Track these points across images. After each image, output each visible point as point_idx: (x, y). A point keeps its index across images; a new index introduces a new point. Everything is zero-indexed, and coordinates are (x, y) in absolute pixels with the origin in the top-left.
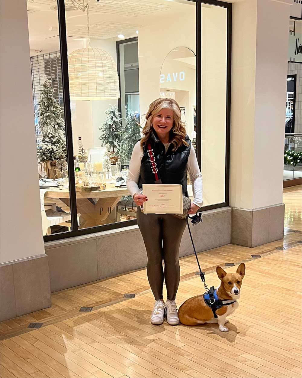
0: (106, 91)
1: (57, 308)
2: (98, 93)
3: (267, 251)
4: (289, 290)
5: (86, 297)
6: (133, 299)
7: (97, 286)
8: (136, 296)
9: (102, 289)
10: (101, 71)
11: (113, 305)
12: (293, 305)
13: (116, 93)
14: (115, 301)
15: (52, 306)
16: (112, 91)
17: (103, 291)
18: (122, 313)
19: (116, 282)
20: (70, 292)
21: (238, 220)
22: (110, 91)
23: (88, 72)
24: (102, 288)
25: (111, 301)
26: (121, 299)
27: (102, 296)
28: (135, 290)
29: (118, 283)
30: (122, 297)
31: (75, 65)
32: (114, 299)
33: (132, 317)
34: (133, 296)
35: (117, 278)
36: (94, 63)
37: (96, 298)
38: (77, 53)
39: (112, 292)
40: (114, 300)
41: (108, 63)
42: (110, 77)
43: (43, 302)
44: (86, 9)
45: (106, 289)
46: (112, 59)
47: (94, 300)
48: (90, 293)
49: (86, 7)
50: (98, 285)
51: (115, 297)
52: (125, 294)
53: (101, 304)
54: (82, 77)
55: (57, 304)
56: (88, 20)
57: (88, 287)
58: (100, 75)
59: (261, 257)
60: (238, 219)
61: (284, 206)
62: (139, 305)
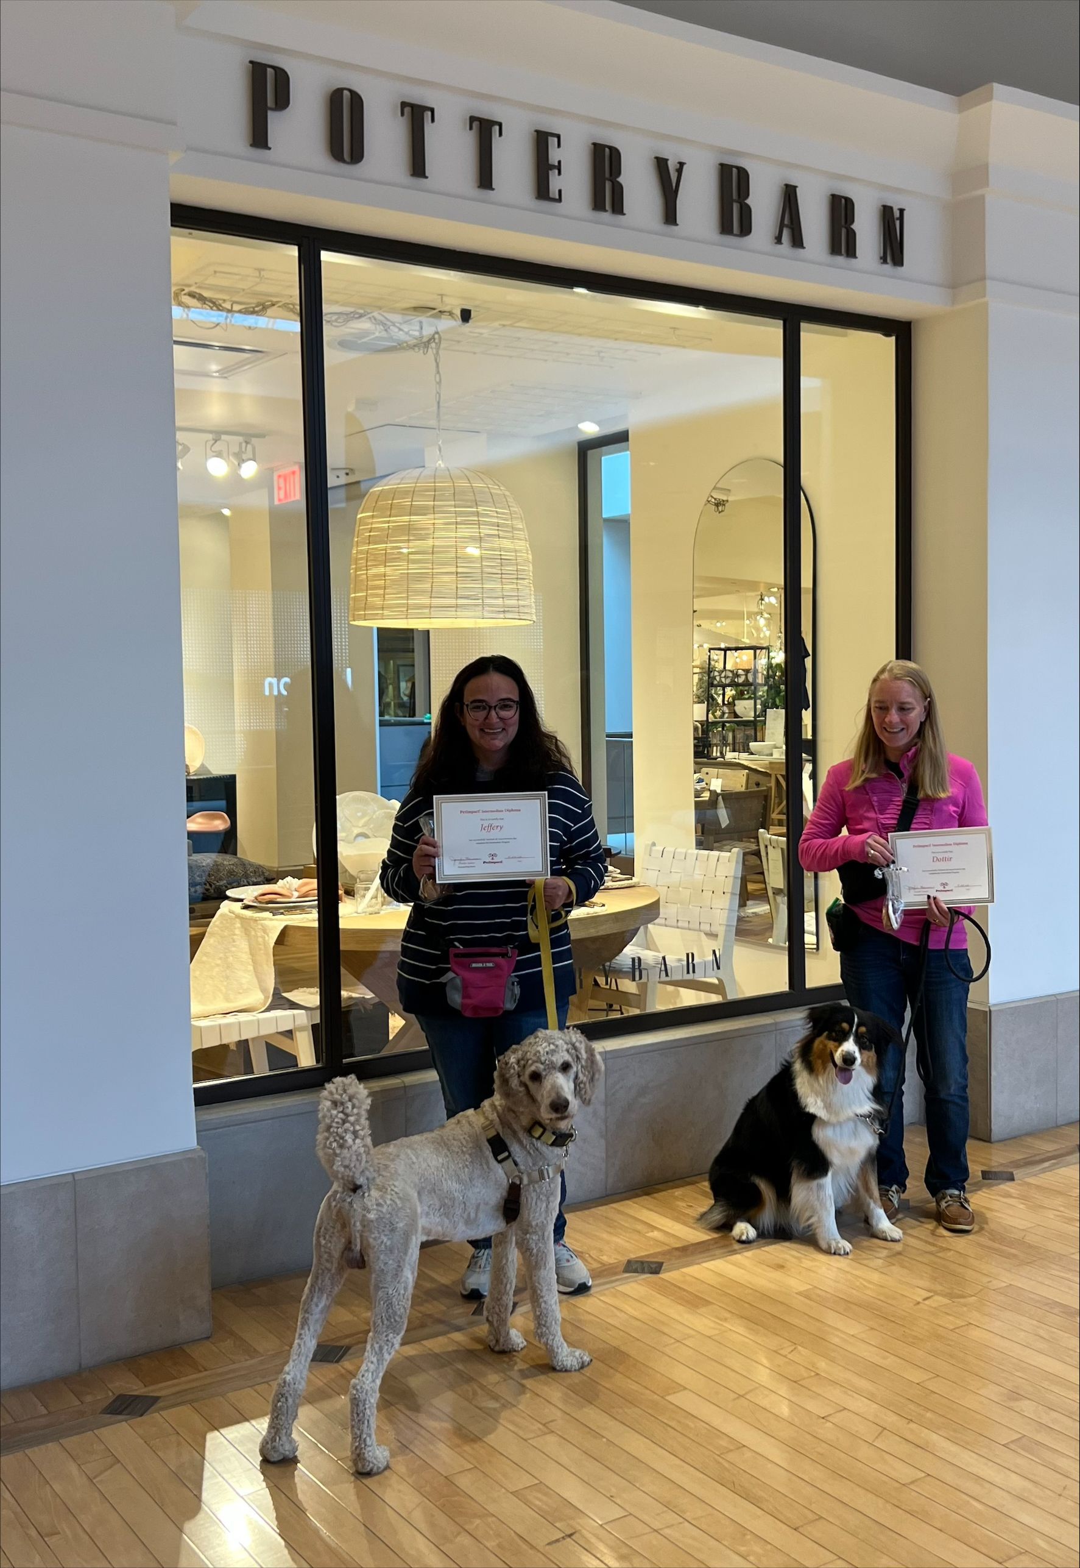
0: (487, 601)
2: (463, 606)
3: (1043, 1157)
10: (472, 539)
13: (523, 606)
16: (508, 602)
22: (500, 601)
23: (430, 542)
31: (391, 519)
36: (450, 512)
38: (399, 481)
41: (497, 512)
42: (503, 557)
44: (433, 345)
46: (512, 500)
49: (430, 340)
51: (443, 1312)
54: (412, 557)
56: (438, 380)
58: (473, 551)
59: (1011, 1178)
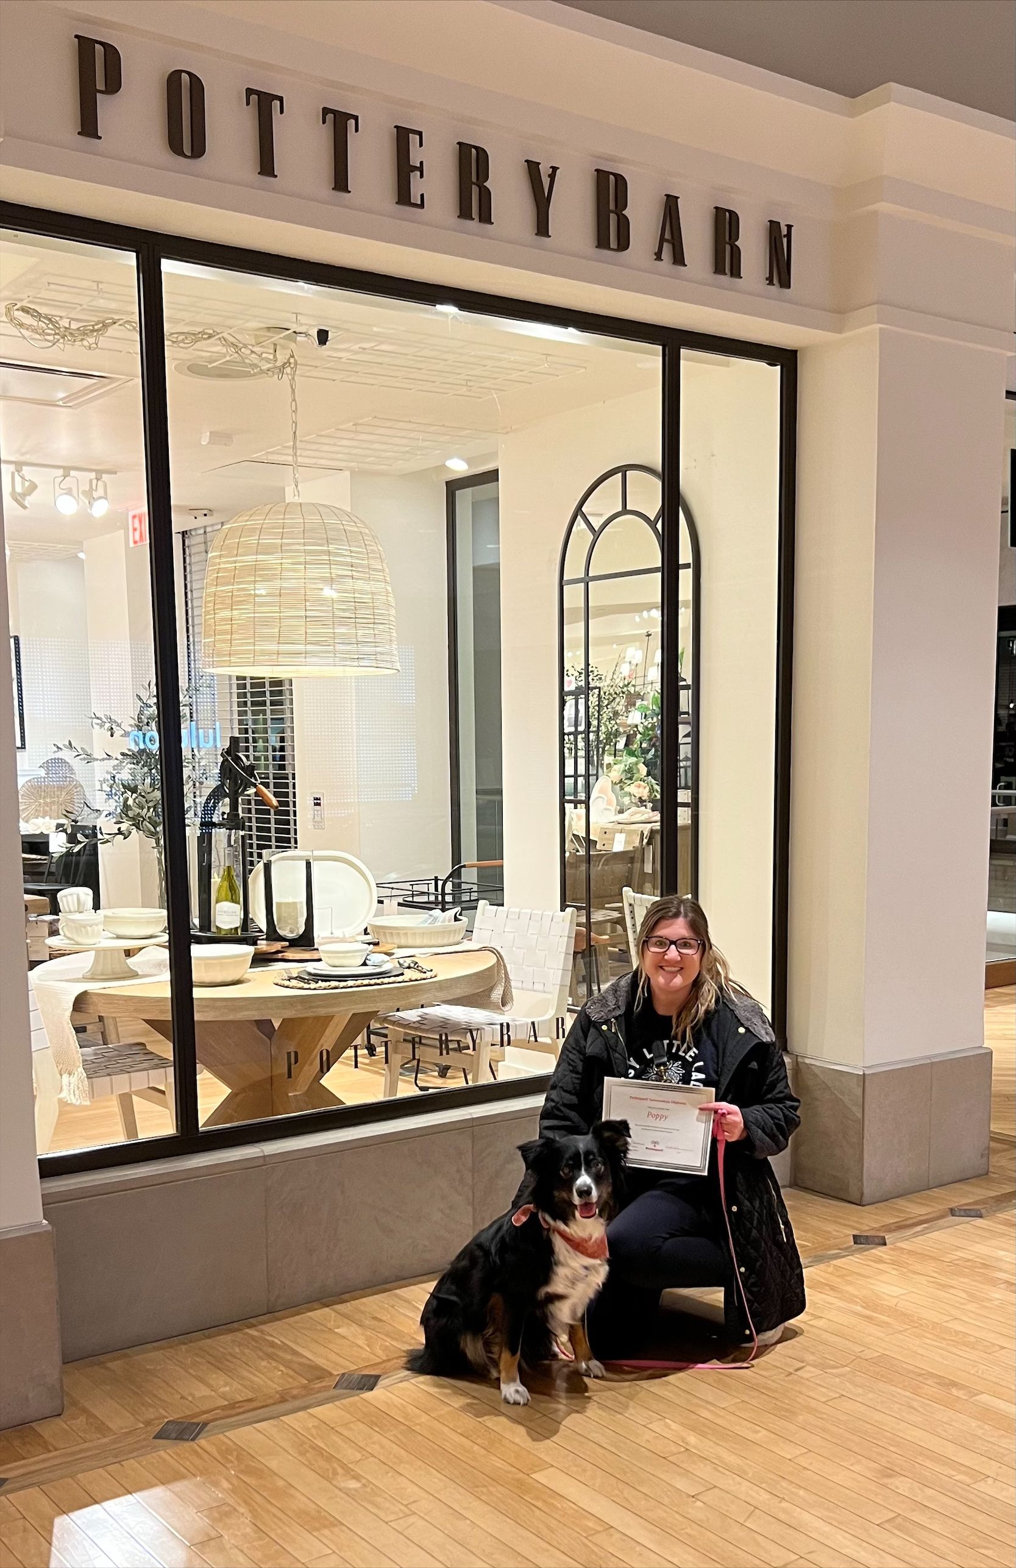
1: (82, 1419)
3: (913, 1221)
4: (954, 1384)
5: (201, 1380)
6: (368, 1395)
7: (253, 1338)
8: (382, 1383)
9: (270, 1350)
11: (281, 1418)
12: (950, 1450)
14: (297, 1403)
15: (66, 1413)
17: (270, 1357)
18: (302, 1454)
19: (331, 1325)
20: (152, 1358)
21: (817, 1103)
24: (272, 1345)
25: (283, 1400)
26: (321, 1396)
27: (258, 1380)
28: (385, 1358)
29: (336, 1330)
30: (330, 1386)
32: (295, 1392)
33: (335, 1473)
34: (369, 1382)
35: (338, 1307)
37: (235, 1385)
39: (300, 1364)
40: (294, 1397)
43: (31, 1396)
44: (288, 370)
45: (285, 1351)
47: (223, 1396)
48: (219, 1364)
50: (262, 1332)
51: (304, 1387)
52: (343, 1374)
53: (243, 1413)
55: (87, 1405)
57: (224, 1342)
59: (886, 1244)
60: (817, 1099)
61: (990, 1054)
62: (376, 1425)
